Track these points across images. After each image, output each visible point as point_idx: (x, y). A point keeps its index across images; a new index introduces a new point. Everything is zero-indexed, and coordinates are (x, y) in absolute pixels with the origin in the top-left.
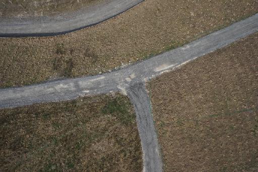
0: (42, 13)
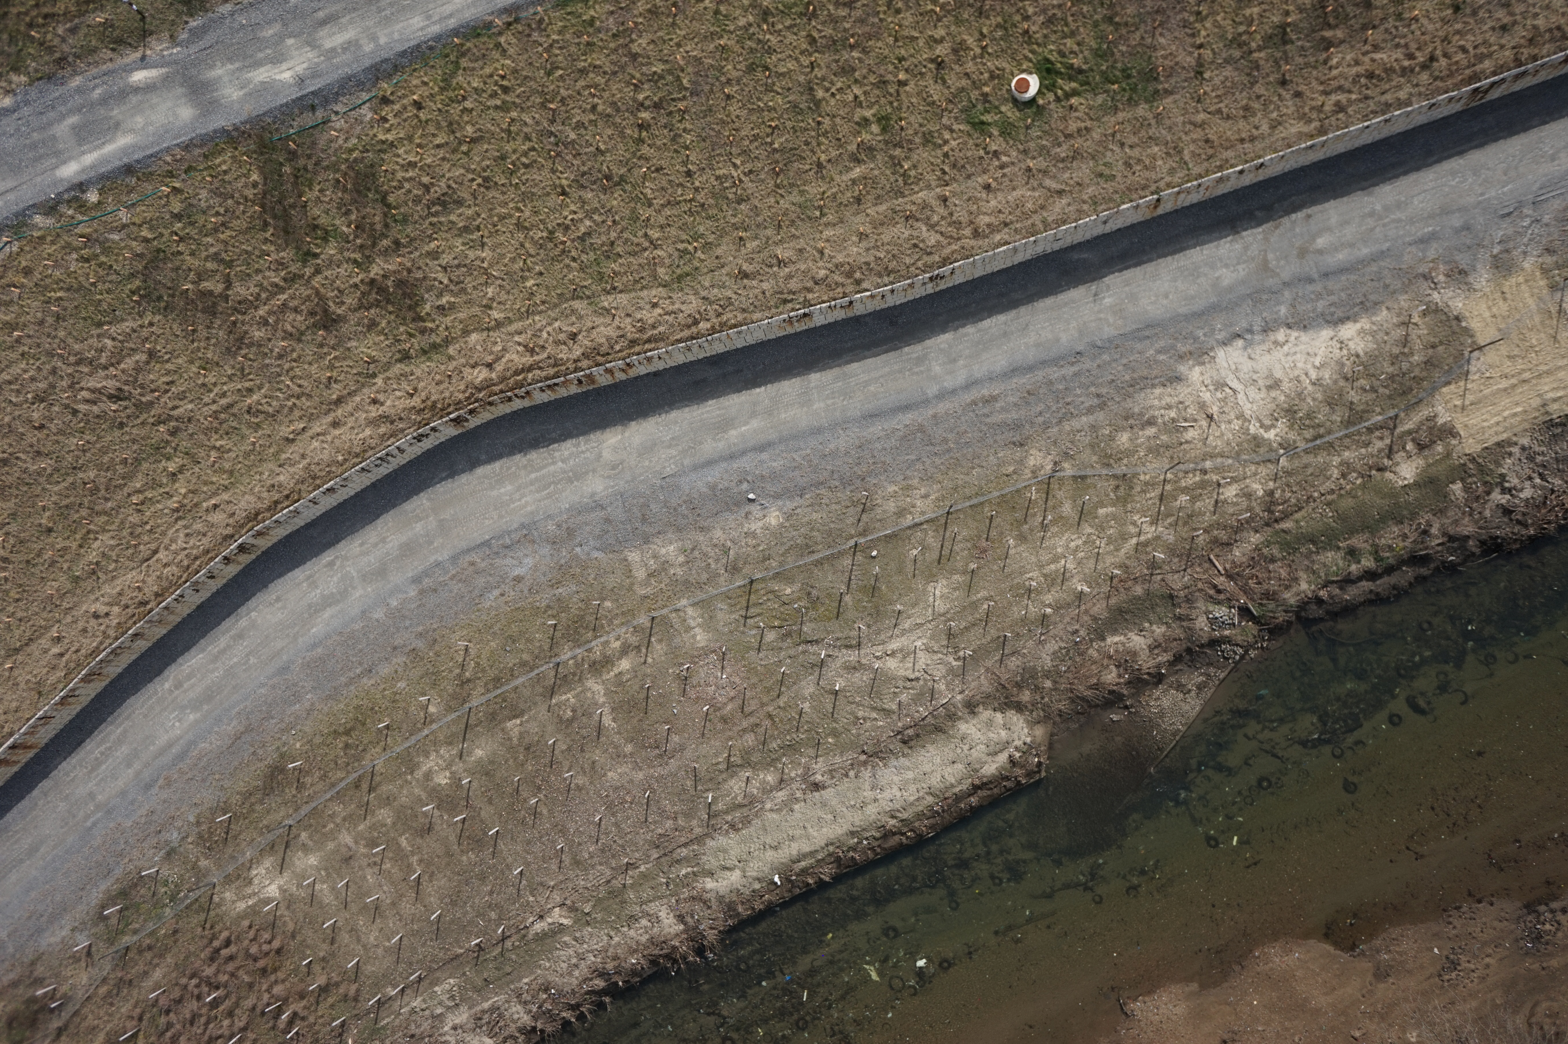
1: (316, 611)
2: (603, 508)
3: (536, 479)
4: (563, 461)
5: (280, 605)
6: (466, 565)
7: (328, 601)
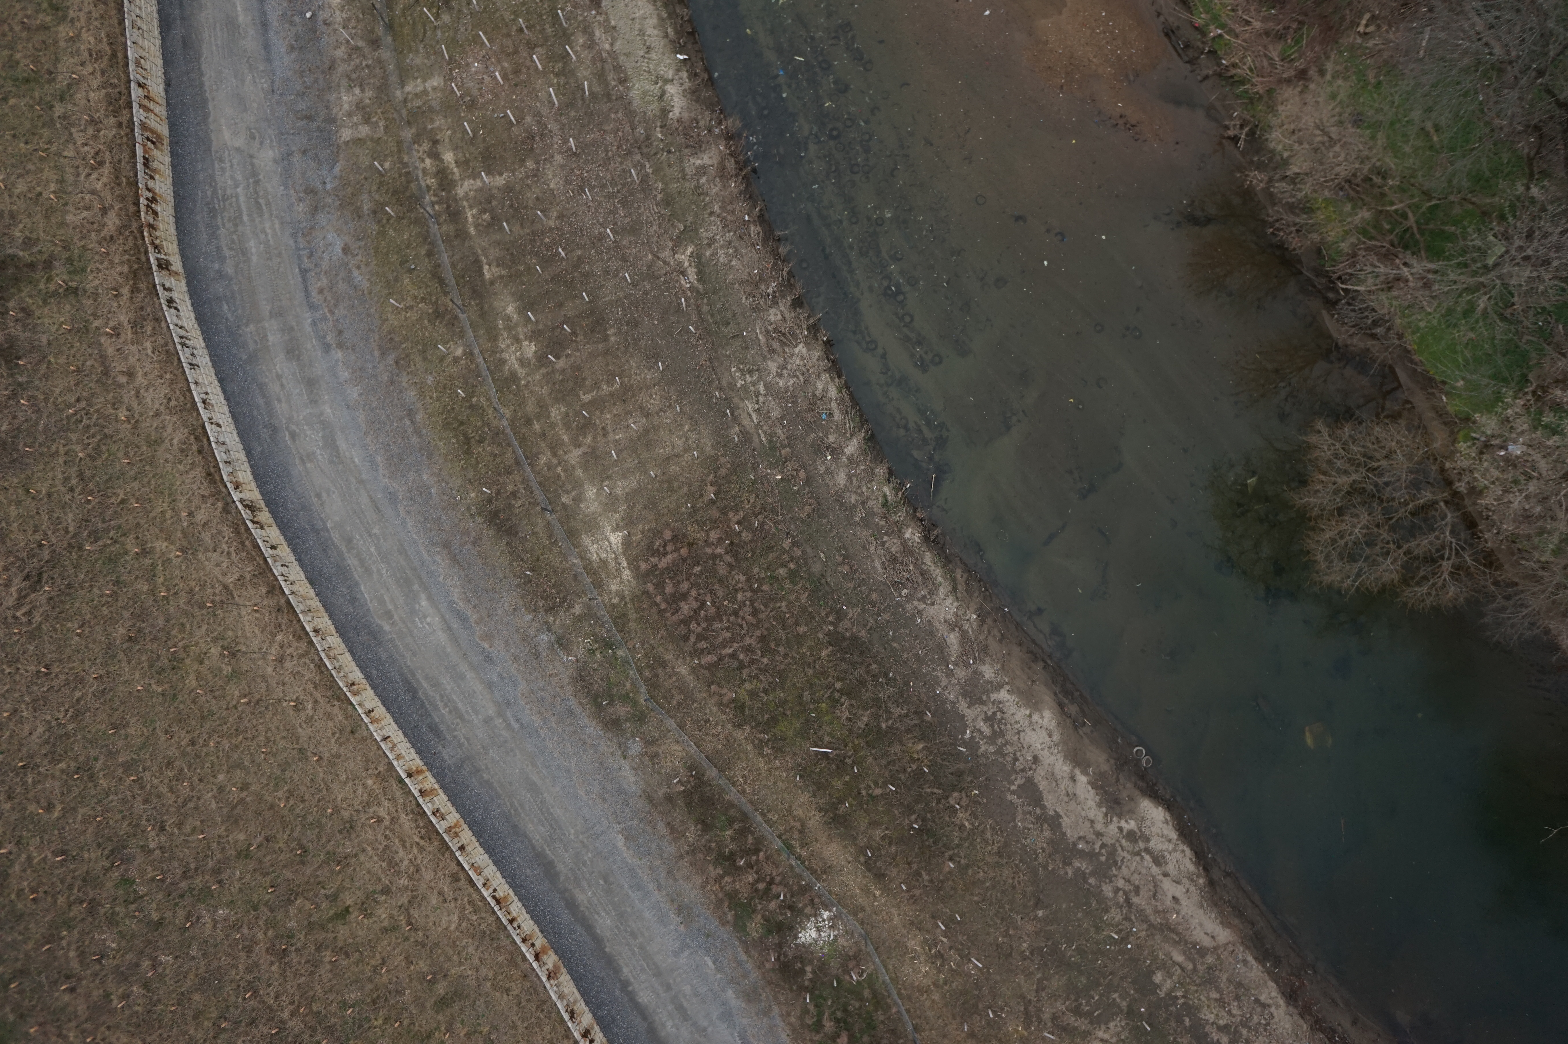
0: (364, 131)
1: (338, 457)
2: (290, 154)
3: (249, 215)
4: (237, 186)
5: (324, 495)
6: (320, 296)
7: (331, 444)
